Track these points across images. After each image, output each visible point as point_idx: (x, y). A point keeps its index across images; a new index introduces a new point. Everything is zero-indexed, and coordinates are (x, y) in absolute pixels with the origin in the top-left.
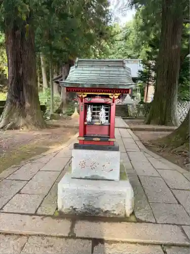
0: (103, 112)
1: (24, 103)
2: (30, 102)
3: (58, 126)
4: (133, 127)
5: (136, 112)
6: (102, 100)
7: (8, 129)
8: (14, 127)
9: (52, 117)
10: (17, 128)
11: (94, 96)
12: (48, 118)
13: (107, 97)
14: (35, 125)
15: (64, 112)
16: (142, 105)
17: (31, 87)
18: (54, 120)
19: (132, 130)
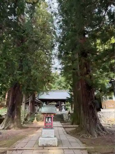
0: (50, 119)
1: (14, 116)
2: (17, 116)
3: (28, 128)
4: (64, 126)
5: (68, 118)
6: (50, 116)
7: (6, 129)
8: (8, 128)
9: (24, 123)
10: (10, 129)
11: (48, 115)
12: (22, 123)
13: (51, 115)
14: (18, 127)
15: (28, 120)
16: (69, 115)
17: (18, 108)
18: (24, 125)
19: (64, 128)
